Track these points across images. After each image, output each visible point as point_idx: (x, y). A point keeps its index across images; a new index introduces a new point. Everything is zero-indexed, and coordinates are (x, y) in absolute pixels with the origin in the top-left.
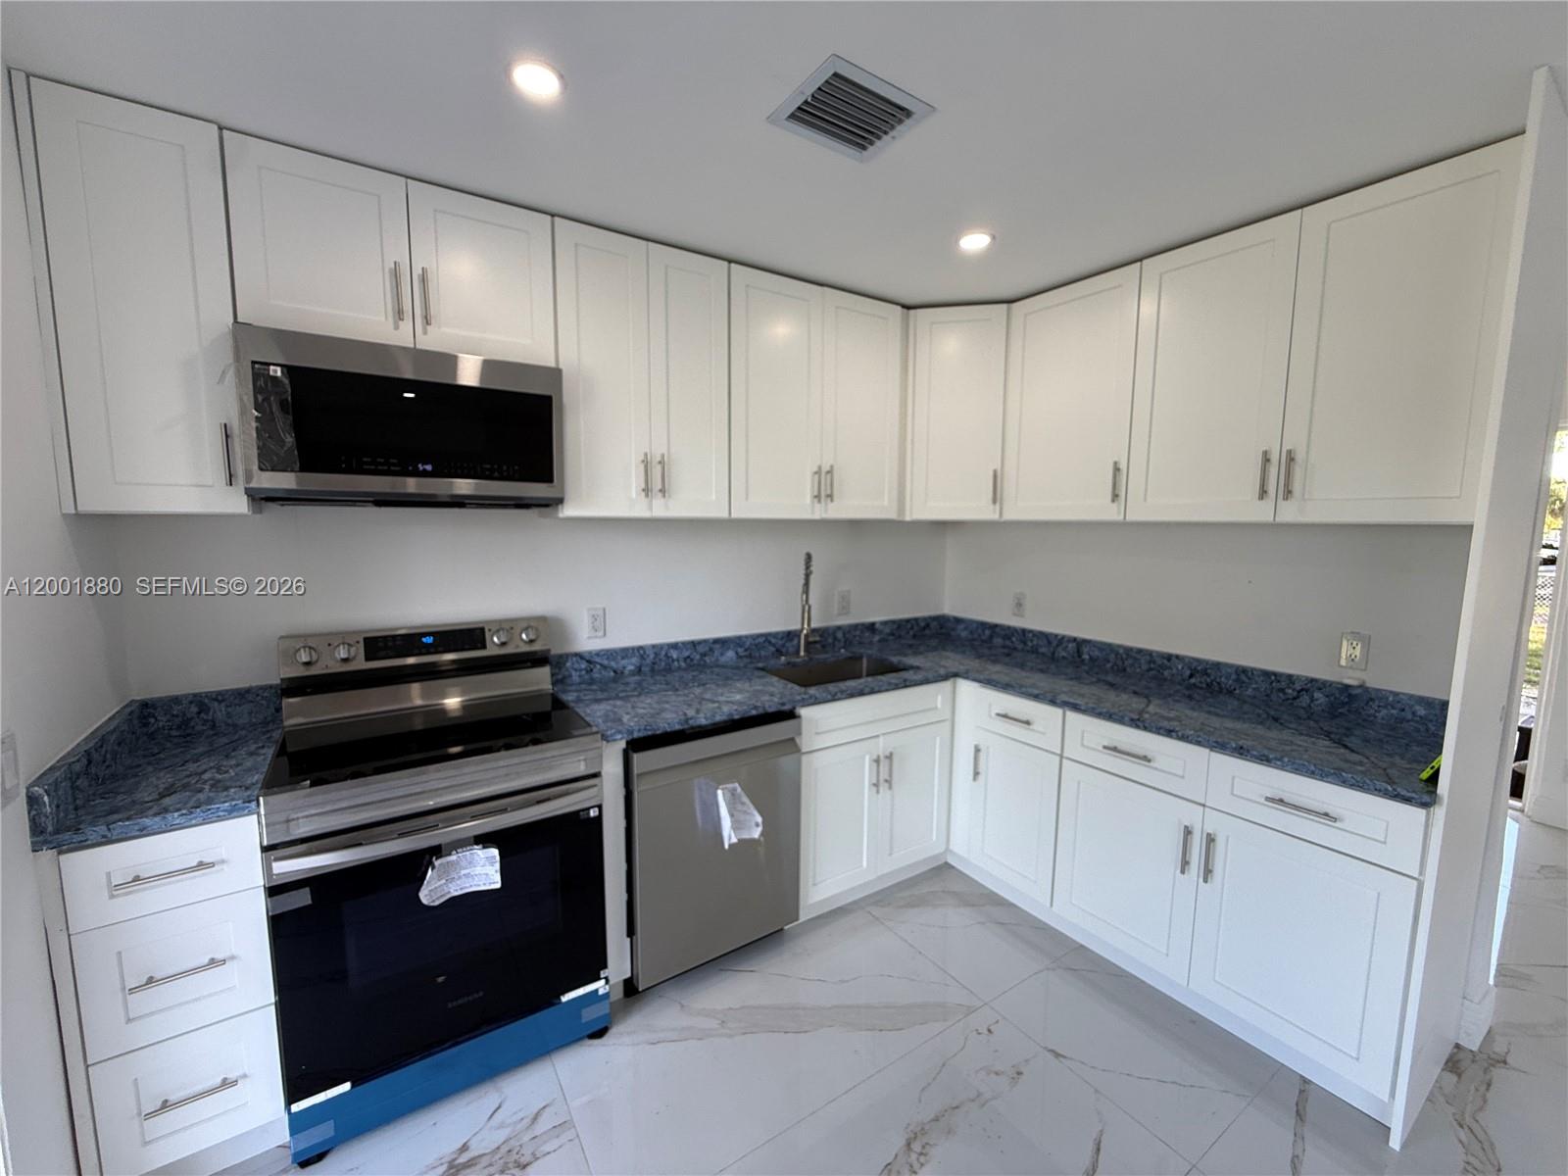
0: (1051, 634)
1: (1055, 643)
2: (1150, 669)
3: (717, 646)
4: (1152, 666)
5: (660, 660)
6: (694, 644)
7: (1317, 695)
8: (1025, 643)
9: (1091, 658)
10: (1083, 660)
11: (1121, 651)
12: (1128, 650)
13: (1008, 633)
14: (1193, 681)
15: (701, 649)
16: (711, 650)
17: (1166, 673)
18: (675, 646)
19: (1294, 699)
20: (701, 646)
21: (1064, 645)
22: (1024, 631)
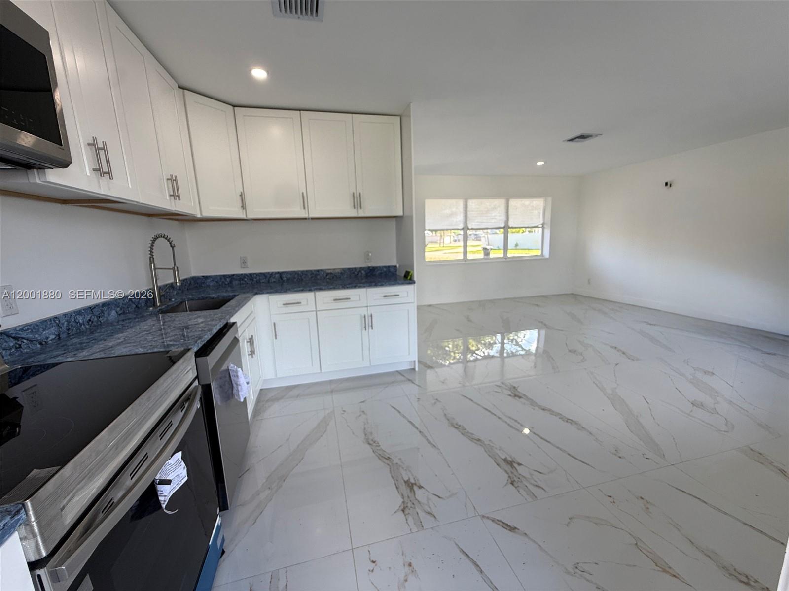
0: (266, 273)
1: (269, 276)
2: (312, 277)
3: (105, 308)
4: (313, 276)
5: (72, 326)
6: (91, 309)
7: (363, 272)
8: (253, 280)
9: (287, 279)
10: (284, 281)
11: (300, 273)
12: (303, 272)
13: (241, 277)
14: (328, 277)
15: (97, 312)
16: (102, 312)
17: (318, 277)
18: (79, 312)
19: (357, 275)
20: (96, 310)
21: (273, 276)
22: (251, 274)
